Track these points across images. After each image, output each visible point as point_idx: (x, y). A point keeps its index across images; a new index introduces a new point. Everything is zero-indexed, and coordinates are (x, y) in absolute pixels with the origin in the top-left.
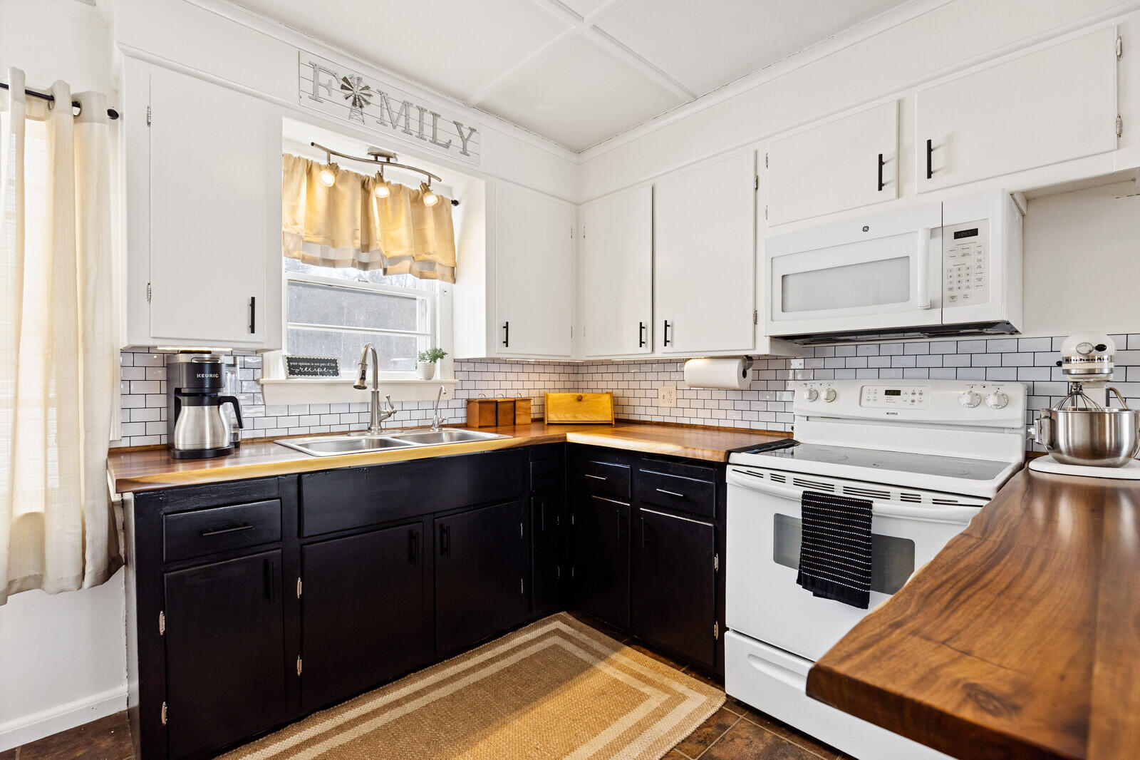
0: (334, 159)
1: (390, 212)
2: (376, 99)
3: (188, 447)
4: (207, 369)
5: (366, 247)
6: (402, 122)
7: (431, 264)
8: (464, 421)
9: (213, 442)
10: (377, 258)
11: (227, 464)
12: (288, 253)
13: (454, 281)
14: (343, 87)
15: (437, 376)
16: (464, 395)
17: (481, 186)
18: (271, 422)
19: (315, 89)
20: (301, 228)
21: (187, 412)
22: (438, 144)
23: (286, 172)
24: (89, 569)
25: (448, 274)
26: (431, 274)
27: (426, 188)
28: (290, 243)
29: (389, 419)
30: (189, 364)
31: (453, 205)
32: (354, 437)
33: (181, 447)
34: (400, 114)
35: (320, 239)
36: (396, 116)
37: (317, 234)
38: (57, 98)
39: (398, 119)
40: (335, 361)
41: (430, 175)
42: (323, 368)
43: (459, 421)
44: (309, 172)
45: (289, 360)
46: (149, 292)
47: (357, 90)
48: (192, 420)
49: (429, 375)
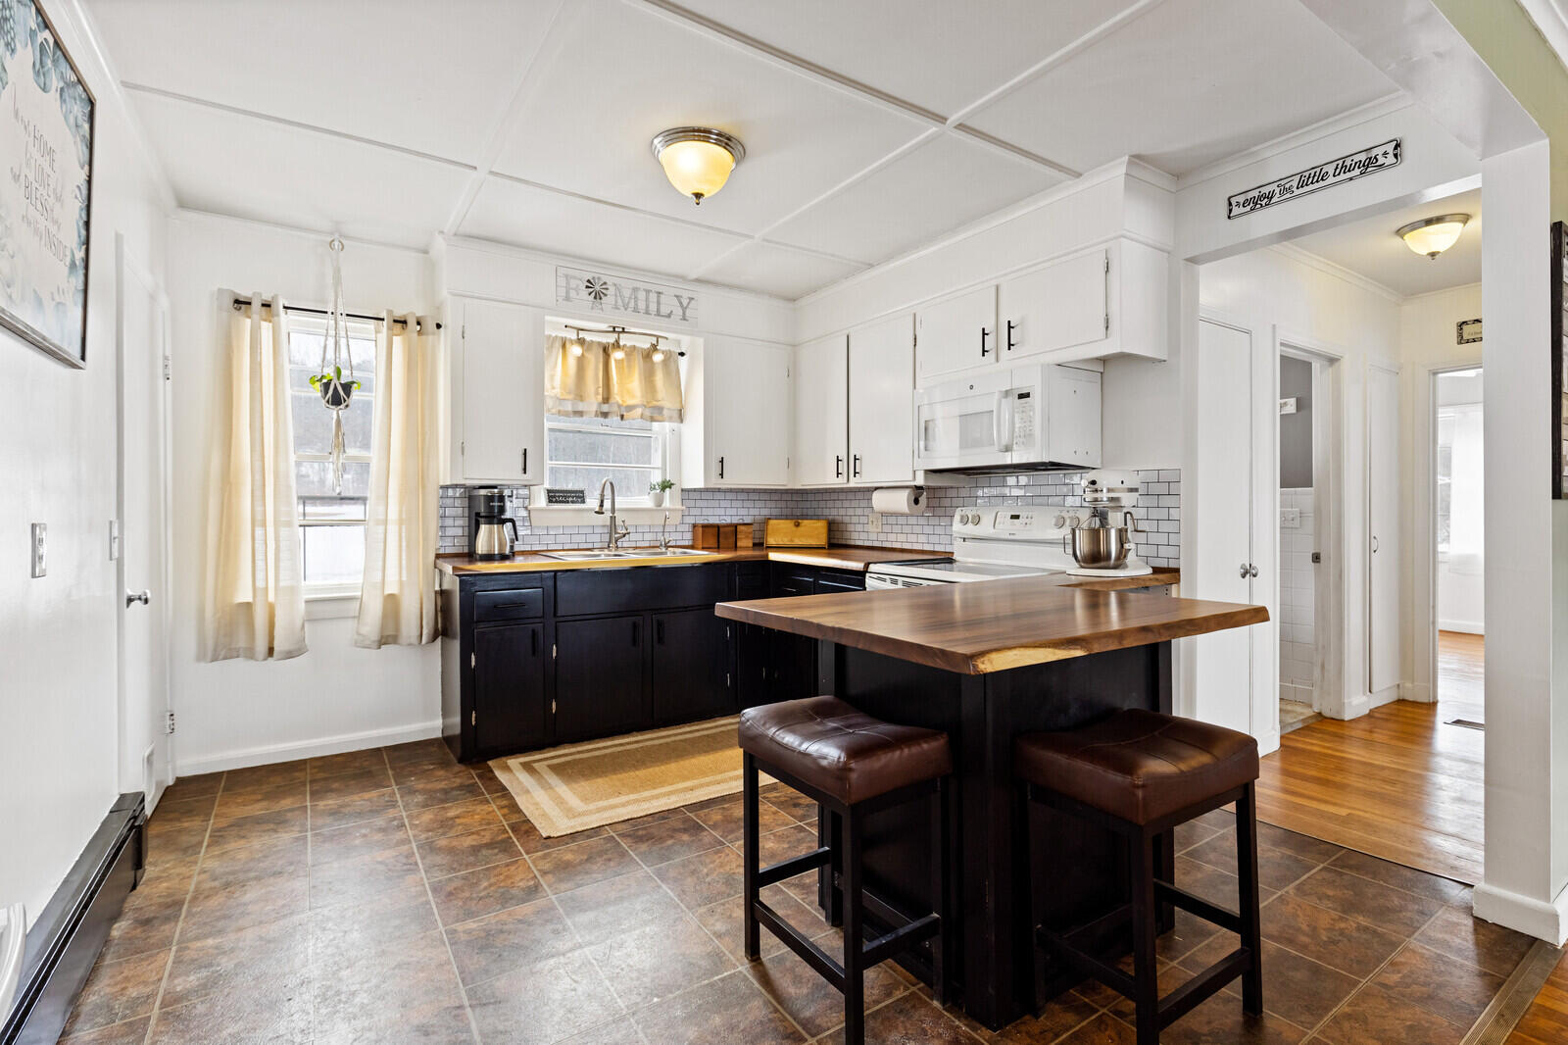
0: (582, 335)
1: (626, 370)
2: (611, 291)
3: (484, 552)
4: (496, 499)
5: (606, 400)
6: (632, 304)
7: (660, 409)
8: (690, 543)
9: (500, 549)
10: (615, 409)
11: (507, 563)
12: (549, 410)
13: (682, 421)
14: (587, 287)
15: (667, 504)
16: (691, 520)
17: (700, 341)
18: (535, 540)
19: (567, 292)
20: (557, 391)
21: (484, 528)
22: (663, 316)
23: (548, 349)
24: (425, 632)
25: (675, 415)
26: (660, 418)
27: (654, 348)
28: (549, 403)
29: (624, 539)
30: (485, 496)
31: (680, 357)
32: (596, 552)
33: (480, 552)
34: (630, 298)
35: (571, 397)
36: (627, 300)
37: (570, 393)
38: (408, 322)
39: (628, 303)
40: (582, 492)
41: (658, 337)
42: (573, 497)
43: (686, 543)
44: (564, 346)
45: (549, 491)
46: (463, 449)
47: (597, 288)
48: (486, 534)
49: (659, 503)
